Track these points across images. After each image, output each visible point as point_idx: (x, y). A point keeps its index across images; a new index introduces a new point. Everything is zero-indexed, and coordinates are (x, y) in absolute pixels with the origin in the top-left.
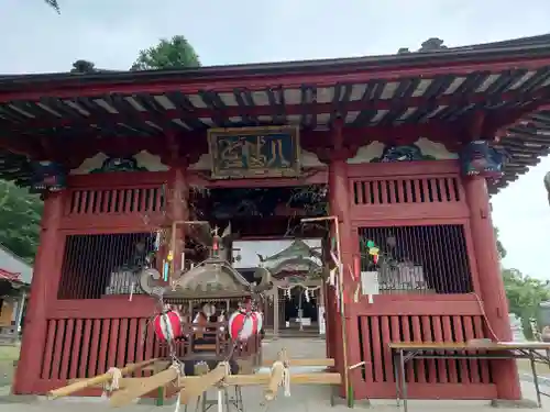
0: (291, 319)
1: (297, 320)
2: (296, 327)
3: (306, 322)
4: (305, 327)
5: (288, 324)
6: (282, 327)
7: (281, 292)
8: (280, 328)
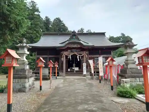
0: (70, 68)
1: (73, 68)
2: (72, 71)
3: (77, 69)
4: (76, 71)
5: (69, 70)
6: (67, 71)
7: (66, 57)
8: (66, 72)
